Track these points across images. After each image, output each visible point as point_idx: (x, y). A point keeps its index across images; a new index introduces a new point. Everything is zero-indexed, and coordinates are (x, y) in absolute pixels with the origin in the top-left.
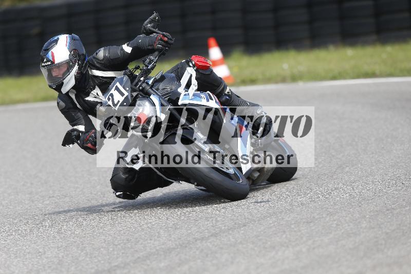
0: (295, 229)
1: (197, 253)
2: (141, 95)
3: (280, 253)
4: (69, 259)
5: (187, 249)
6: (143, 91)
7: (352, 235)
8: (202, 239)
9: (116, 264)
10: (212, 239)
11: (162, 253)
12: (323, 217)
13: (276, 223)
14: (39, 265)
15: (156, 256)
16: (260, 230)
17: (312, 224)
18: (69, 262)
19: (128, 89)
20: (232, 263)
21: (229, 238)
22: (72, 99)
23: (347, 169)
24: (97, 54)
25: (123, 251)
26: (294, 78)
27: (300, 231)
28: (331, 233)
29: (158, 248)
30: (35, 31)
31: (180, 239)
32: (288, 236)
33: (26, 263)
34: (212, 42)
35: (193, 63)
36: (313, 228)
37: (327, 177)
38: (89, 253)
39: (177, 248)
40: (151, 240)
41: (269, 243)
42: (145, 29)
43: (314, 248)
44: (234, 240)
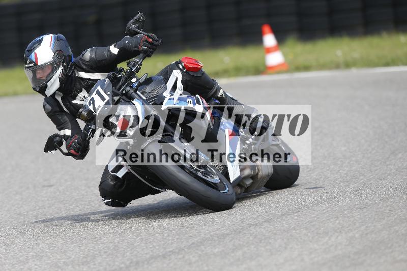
0: (349, 215)
1: (251, 239)
2: (123, 99)
3: (333, 239)
4: (124, 244)
5: (241, 234)
6: (126, 94)
7: (404, 221)
8: (256, 225)
9: (171, 249)
10: (266, 225)
11: (217, 239)
12: (376, 203)
13: (329, 209)
14: (94, 250)
15: (210, 242)
16: (313, 216)
17: (365, 210)
18: (124, 247)
19: (109, 93)
20: (286, 248)
21: (283, 223)
22: (59, 102)
23: (400, 155)
24: (83, 55)
25: (177, 237)
26: (348, 65)
27: (353, 217)
28: (384, 219)
29: (212, 234)
30: (91, 18)
31: (234, 225)
32: (341, 222)
33: (82, 248)
34: (266, 29)
35: (183, 64)
36: (366, 214)
37: (381, 163)
38: (144, 239)
39: (232, 234)
40: (205, 226)
41: (322, 229)
42: (129, 30)
43: (367, 234)
44: (287, 226)
